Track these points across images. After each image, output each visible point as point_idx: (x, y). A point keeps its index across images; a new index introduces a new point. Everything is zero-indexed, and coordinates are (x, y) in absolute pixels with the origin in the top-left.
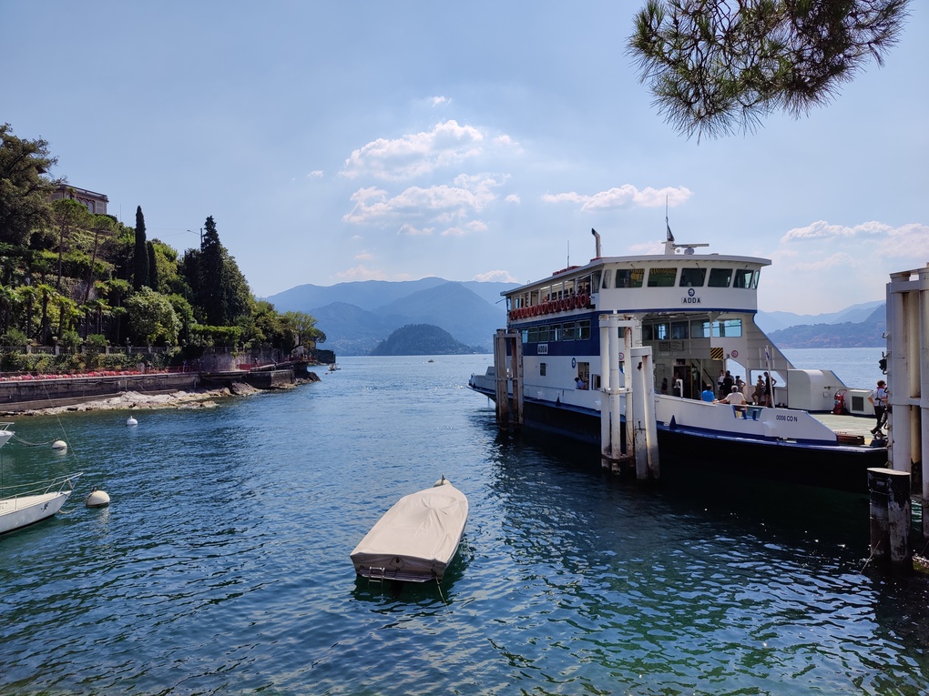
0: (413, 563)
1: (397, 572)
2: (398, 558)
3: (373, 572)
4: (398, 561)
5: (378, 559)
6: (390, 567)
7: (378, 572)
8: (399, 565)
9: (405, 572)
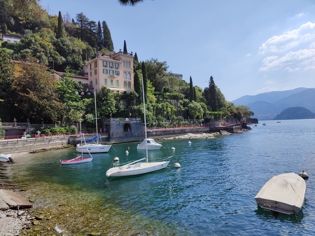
0: (283, 205)
1: (276, 207)
2: (276, 203)
3: (265, 206)
4: (276, 204)
5: (267, 201)
6: (273, 206)
7: (268, 207)
8: (277, 205)
9: (280, 209)
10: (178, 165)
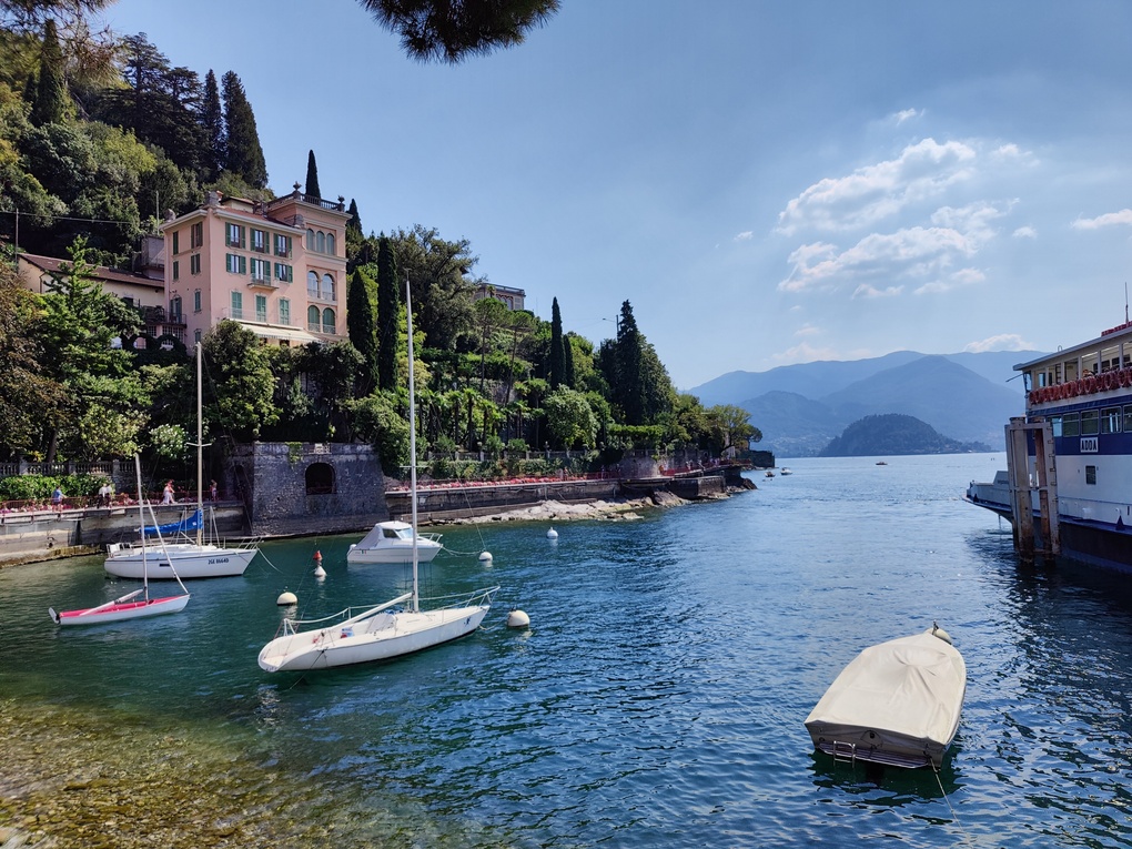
0: (895, 740)
1: (872, 750)
2: (872, 733)
3: (839, 748)
4: (872, 736)
5: (843, 731)
6: (863, 744)
7: (847, 749)
8: (875, 742)
9: (885, 752)
10: (521, 617)
